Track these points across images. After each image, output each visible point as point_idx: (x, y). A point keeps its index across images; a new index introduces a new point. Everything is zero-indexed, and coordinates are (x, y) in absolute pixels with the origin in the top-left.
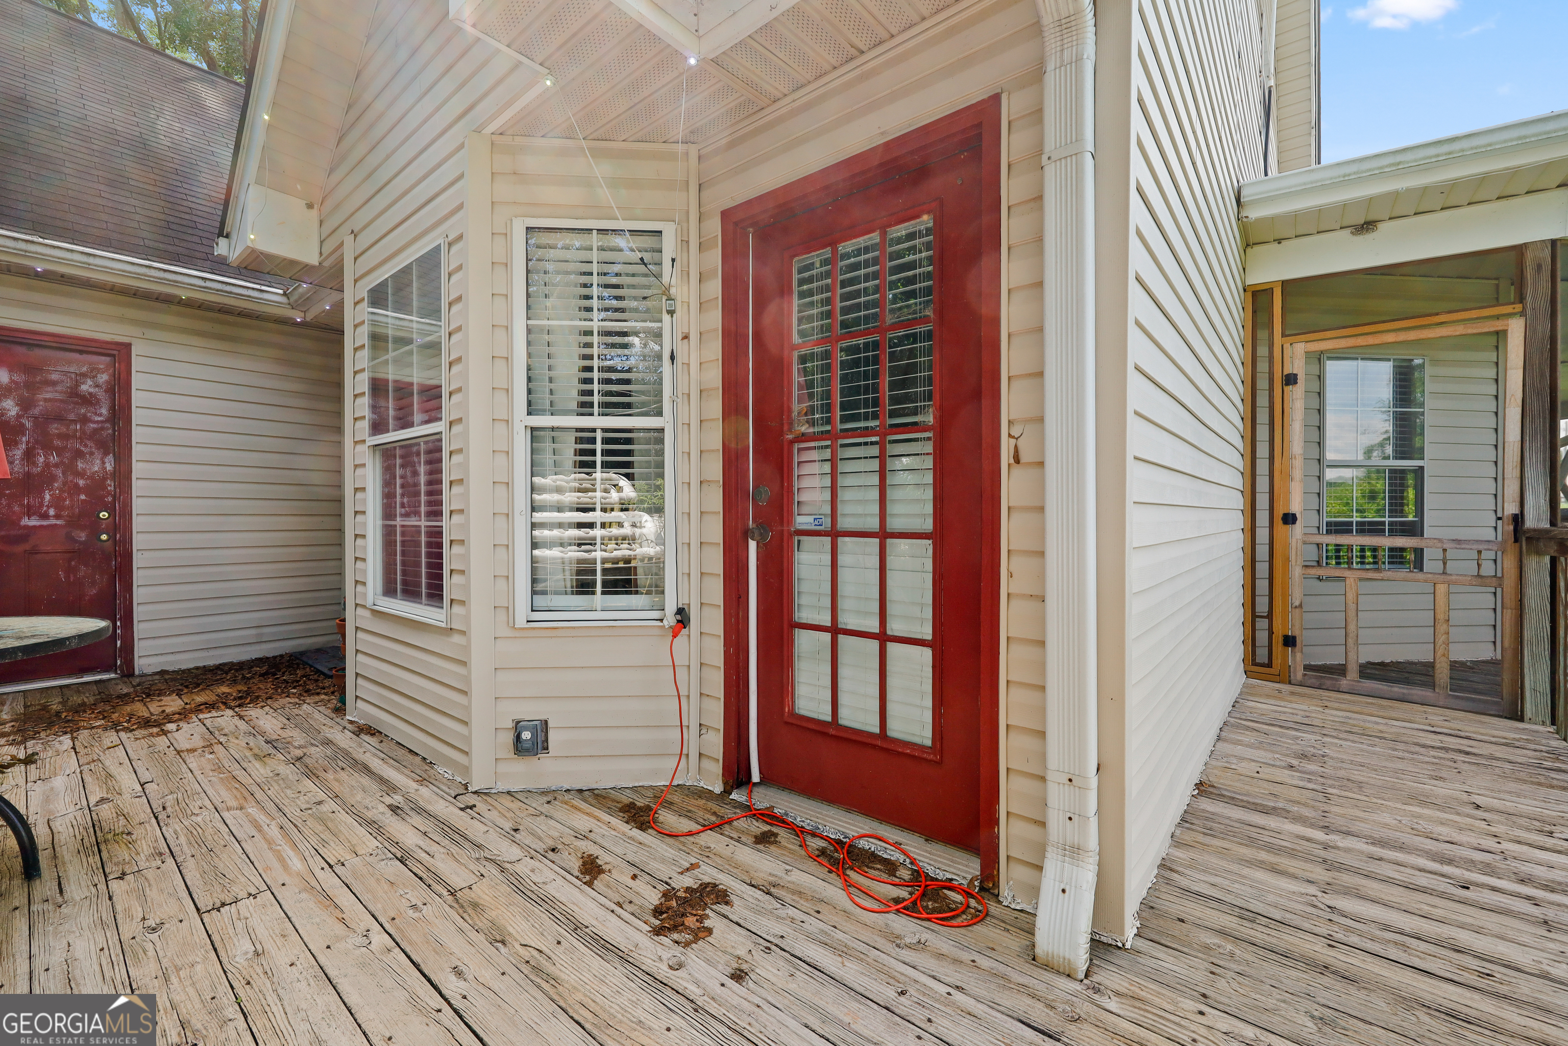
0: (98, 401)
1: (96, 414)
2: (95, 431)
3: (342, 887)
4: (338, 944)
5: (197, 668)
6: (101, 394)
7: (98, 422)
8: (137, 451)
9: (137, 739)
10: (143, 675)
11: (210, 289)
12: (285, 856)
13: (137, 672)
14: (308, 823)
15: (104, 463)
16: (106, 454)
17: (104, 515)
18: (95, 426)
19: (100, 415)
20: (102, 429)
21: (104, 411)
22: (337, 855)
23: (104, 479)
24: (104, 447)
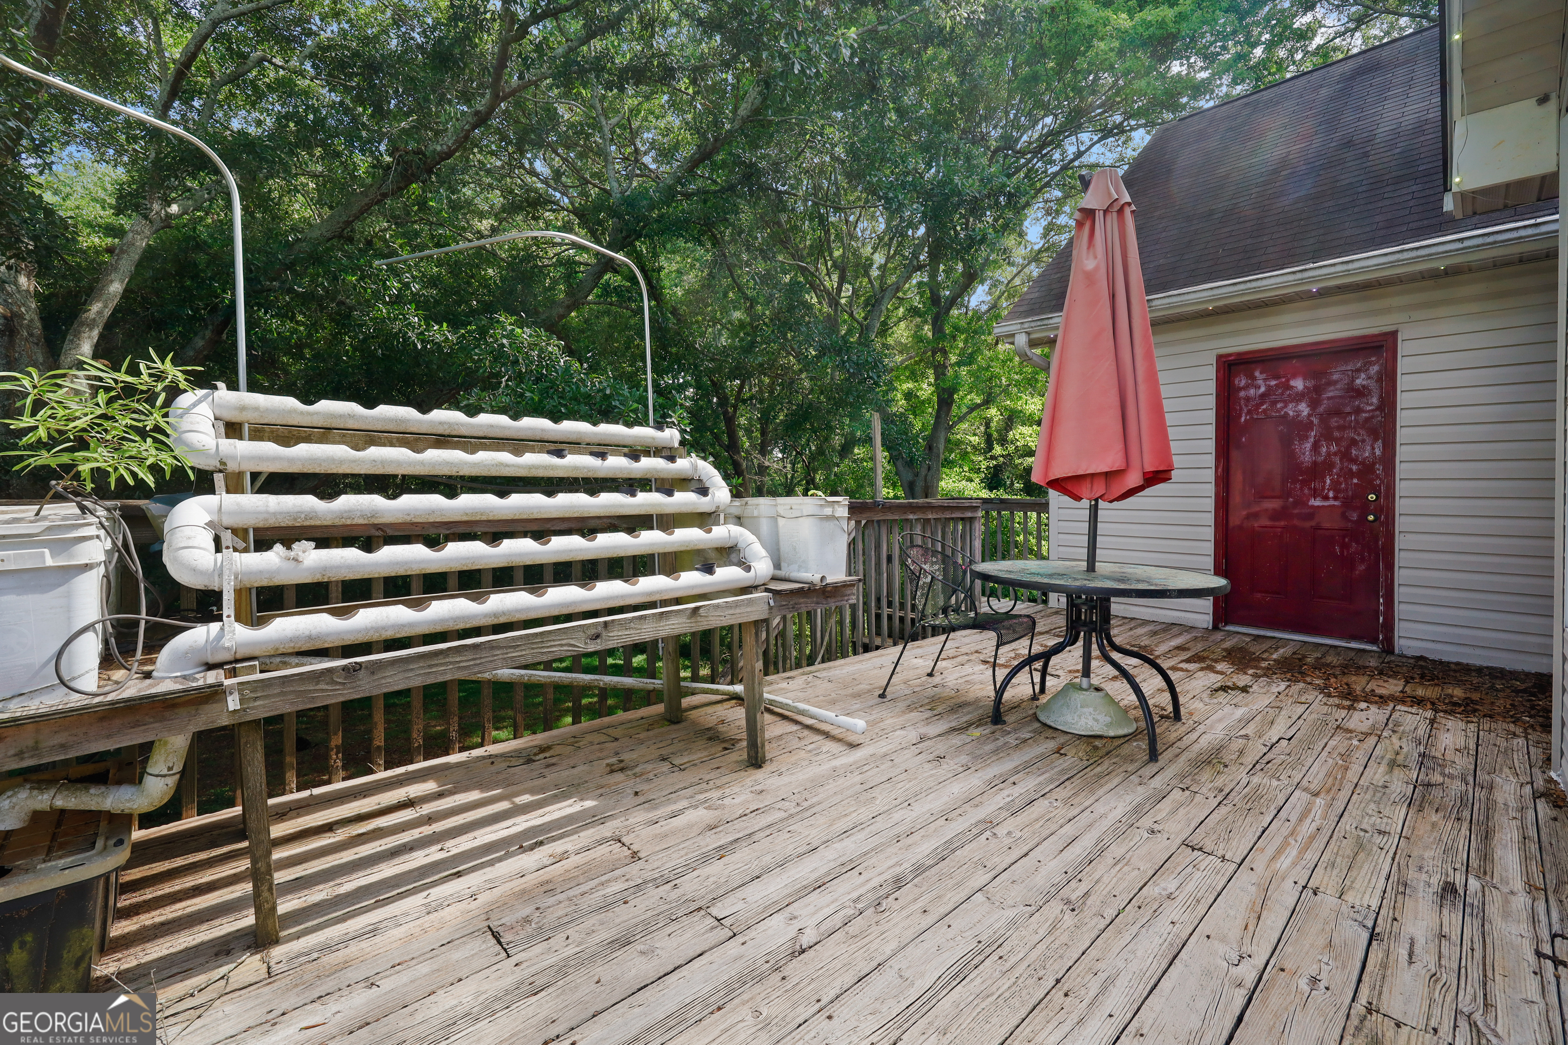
0: (1370, 391)
1: (1368, 404)
2: (1367, 420)
3: (1287, 908)
4: (1216, 942)
5: (1458, 664)
6: (1372, 384)
7: (1369, 411)
8: (1402, 435)
9: (1325, 704)
10: (1402, 656)
11: (1470, 247)
12: (1287, 851)
13: (1397, 651)
14: (1345, 841)
15: (1373, 449)
16: (1376, 440)
17: (1372, 497)
18: (1367, 415)
19: (1372, 404)
20: (1372, 417)
21: (1375, 400)
22: (1325, 882)
23: (1374, 464)
24: (1374, 434)
